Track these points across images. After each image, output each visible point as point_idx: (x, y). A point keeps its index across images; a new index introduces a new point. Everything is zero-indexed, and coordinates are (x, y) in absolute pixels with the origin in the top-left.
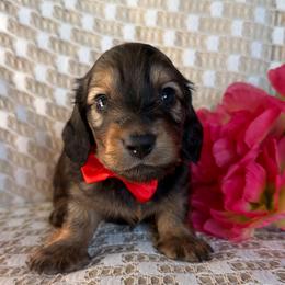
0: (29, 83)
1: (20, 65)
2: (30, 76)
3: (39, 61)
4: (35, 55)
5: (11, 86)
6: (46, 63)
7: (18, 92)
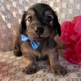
0: (17, 15)
1: (14, 10)
2: (17, 13)
3: (20, 8)
4: (18, 6)
5: (12, 16)
6: (22, 9)
7: (14, 17)
